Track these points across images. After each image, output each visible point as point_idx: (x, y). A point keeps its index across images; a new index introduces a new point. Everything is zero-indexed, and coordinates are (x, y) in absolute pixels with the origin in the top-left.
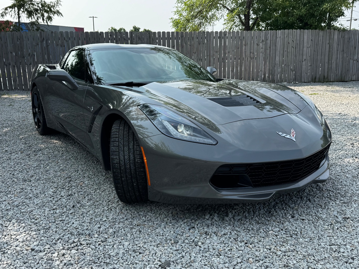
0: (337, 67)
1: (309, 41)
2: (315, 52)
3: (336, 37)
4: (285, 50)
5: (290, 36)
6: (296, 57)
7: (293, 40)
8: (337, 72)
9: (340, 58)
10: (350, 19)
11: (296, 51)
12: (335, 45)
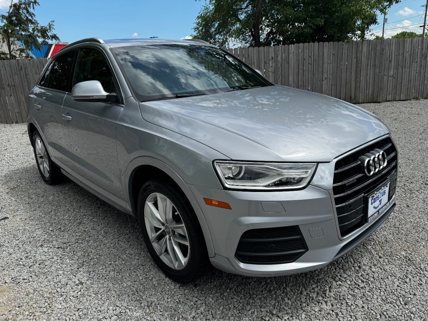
0: (367, 85)
1: (330, 55)
3: (365, 49)
4: (300, 68)
5: (306, 51)
6: (315, 75)
7: (310, 55)
8: (368, 91)
9: (371, 74)
10: (423, 25)
11: (314, 68)
12: (364, 60)
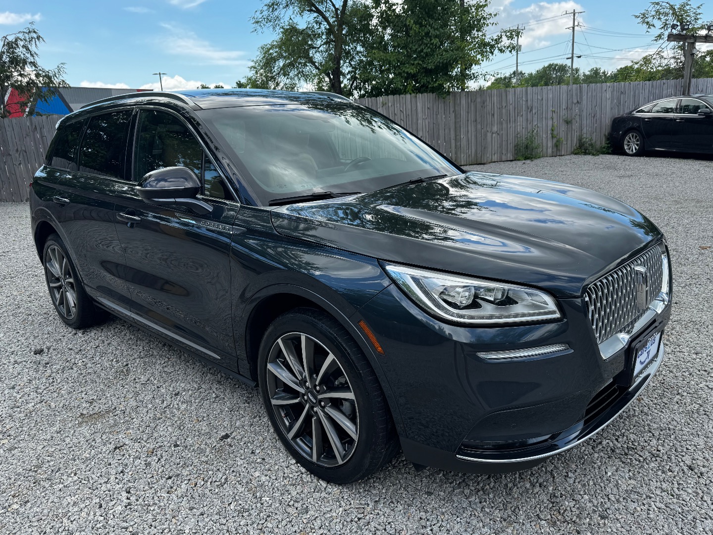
0: (469, 144)
1: (424, 109)
2: (435, 125)
3: (463, 102)
5: (397, 104)
7: (401, 109)
8: (470, 151)
9: (473, 130)
10: (570, 56)
